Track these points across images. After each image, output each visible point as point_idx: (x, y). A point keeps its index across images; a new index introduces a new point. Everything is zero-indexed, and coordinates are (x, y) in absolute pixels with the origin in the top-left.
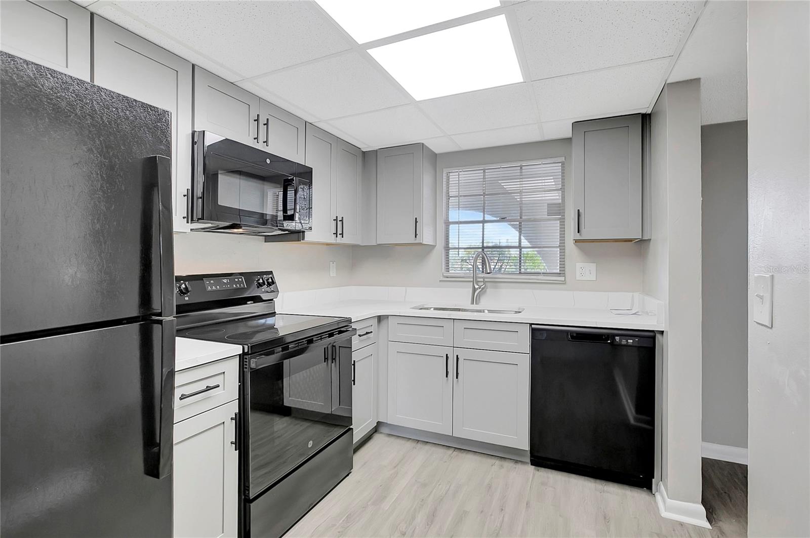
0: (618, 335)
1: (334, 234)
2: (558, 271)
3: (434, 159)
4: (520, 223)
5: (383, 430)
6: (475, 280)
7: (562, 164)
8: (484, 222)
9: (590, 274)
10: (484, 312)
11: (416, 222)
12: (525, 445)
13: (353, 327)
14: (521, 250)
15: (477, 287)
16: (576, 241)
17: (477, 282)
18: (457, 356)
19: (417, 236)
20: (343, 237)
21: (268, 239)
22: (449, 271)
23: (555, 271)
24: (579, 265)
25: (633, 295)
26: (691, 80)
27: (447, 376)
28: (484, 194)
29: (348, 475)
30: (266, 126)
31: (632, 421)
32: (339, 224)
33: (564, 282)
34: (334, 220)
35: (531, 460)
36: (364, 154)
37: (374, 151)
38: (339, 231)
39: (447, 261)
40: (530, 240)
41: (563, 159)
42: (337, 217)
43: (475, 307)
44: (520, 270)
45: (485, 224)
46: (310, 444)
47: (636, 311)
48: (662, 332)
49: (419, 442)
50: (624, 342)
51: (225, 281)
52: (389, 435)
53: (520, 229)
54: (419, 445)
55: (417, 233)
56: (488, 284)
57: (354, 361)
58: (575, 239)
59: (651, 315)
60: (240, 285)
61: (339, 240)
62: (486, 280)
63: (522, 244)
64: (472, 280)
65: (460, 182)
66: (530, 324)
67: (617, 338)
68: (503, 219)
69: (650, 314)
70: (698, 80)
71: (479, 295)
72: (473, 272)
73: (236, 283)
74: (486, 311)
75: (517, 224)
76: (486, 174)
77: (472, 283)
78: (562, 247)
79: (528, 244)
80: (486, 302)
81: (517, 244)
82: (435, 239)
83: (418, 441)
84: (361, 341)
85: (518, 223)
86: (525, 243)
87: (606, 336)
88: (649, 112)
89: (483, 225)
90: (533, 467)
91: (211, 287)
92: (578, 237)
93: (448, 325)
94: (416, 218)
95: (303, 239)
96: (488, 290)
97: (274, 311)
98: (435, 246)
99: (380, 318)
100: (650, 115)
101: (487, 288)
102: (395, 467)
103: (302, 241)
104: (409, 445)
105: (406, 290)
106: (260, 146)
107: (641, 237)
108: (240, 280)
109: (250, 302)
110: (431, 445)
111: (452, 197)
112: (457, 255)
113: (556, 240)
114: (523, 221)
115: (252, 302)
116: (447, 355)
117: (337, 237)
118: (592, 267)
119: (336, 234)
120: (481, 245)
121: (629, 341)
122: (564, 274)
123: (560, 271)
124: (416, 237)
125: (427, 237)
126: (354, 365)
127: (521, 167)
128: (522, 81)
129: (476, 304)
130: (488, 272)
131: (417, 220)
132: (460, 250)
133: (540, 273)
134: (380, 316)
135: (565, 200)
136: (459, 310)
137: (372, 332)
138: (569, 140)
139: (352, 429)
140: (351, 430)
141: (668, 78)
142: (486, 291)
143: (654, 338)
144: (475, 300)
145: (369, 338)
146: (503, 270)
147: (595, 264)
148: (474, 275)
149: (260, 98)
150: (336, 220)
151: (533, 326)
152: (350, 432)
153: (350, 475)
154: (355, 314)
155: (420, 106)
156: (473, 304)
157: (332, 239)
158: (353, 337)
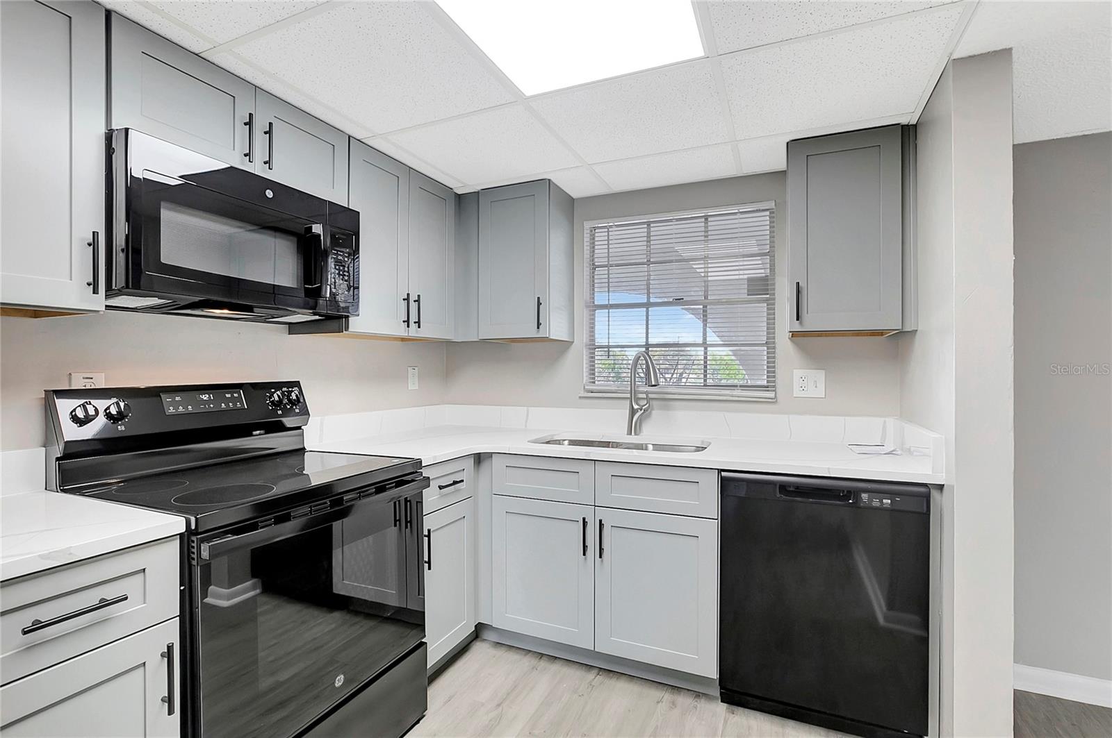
0: (866, 491)
1: (404, 322)
2: (765, 383)
3: (570, 206)
4: (705, 307)
5: (488, 635)
6: (634, 396)
7: (770, 213)
8: (648, 305)
9: (816, 387)
10: (646, 449)
11: (539, 304)
12: (712, 671)
13: (424, 475)
14: (706, 349)
15: (636, 407)
16: (794, 334)
17: (637, 400)
18: (601, 521)
19: (541, 327)
20: (419, 327)
21: (294, 328)
22: (594, 383)
23: (759, 383)
24: (797, 373)
25: (885, 422)
26: (995, 51)
27: (584, 554)
28: (649, 263)
29: (418, 722)
30: (268, 135)
31: (881, 621)
32: (413, 306)
33: (774, 401)
34: (404, 300)
35: (721, 693)
36: (459, 198)
37: (475, 192)
38: (413, 318)
39: (591, 366)
40: (721, 334)
41: (772, 205)
42: (408, 295)
43: (633, 439)
44: (705, 381)
45: (650, 309)
46: (339, 681)
47: (892, 449)
48: (940, 487)
49: (544, 658)
50: (876, 503)
51: (205, 397)
52: (498, 644)
53: (705, 316)
54: (543, 663)
55: (540, 322)
56: (654, 403)
57: (429, 531)
58: (792, 330)
59: (916, 456)
60: (235, 404)
61: (413, 331)
62: (650, 396)
63: (708, 339)
64: (629, 395)
65: (610, 242)
66: (718, 469)
67: (865, 496)
68: (678, 301)
69: (915, 453)
70: (1008, 52)
71: (640, 420)
72: (631, 384)
73: (227, 401)
74: (650, 447)
75: (700, 309)
76: (652, 229)
77: (628, 402)
78: (770, 344)
79: (718, 339)
80: (649, 433)
81: (700, 341)
82: (572, 333)
83: (542, 655)
84: (442, 496)
85: (701, 307)
86: (712, 338)
87: (845, 492)
88: (914, 122)
89: (647, 309)
90: (725, 705)
91: (174, 407)
92: (797, 327)
93: (587, 469)
94: (539, 298)
95: (347, 329)
96: (654, 412)
97: (302, 447)
98: (573, 342)
99: (479, 459)
100: (915, 126)
101: (653, 409)
102: (499, 705)
103: (344, 332)
104: (527, 662)
105: (528, 411)
106: (257, 168)
107: (900, 328)
108: (236, 395)
109: (258, 432)
110: (561, 662)
111: (599, 266)
112: (606, 358)
113: (761, 333)
114: (711, 304)
115: (262, 432)
116: (584, 519)
117: (408, 326)
118: (820, 375)
119: (408, 321)
120: (643, 342)
121: (884, 501)
122: (774, 386)
123: (768, 382)
124: (538, 328)
125: (556, 328)
126: (429, 536)
127: (706, 218)
128: (701, 54)
129: (636, 434)
130: (653, 383)
131: (541, 301)
132: (610, 349)
133: (737, 386)
134: (480, 453)
135: (776, 270)
136: (606, 444)
137: (462, 481)
138: (782, 174)
139: (426, 643)
140: (425, 646)
141: (953, 50)
142: (650, 413)
143: (927, 497)
144: (633, 428)
145: (458, 490)
146: (684, 380)
147: (823, 372)
148: (631, 387)
149: (256, 86)
150: (407, 299)
151: (724, 474)
152: (422, 648)
153: (421, 722)
154: (428, 452)
155: (532, 105)
156: (631, 434)
157: (401, 331)
158: (424, 491)
